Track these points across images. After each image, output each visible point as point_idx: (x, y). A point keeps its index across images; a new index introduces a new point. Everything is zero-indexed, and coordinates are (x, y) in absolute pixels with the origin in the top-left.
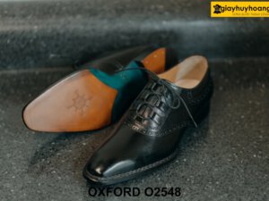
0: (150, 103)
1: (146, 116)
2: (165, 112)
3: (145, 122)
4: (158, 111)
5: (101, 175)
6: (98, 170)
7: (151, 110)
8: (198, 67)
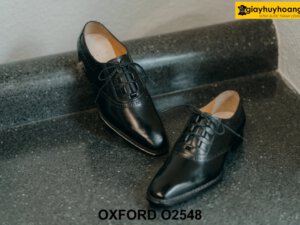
0: (197, 133)
1: (194, 144)
2: (210, 140)
3: (194, 150)
4: (204, 140)
5: (163, 198)
6: (159, 194)
7: (198, 140)
8: (229, 99)
